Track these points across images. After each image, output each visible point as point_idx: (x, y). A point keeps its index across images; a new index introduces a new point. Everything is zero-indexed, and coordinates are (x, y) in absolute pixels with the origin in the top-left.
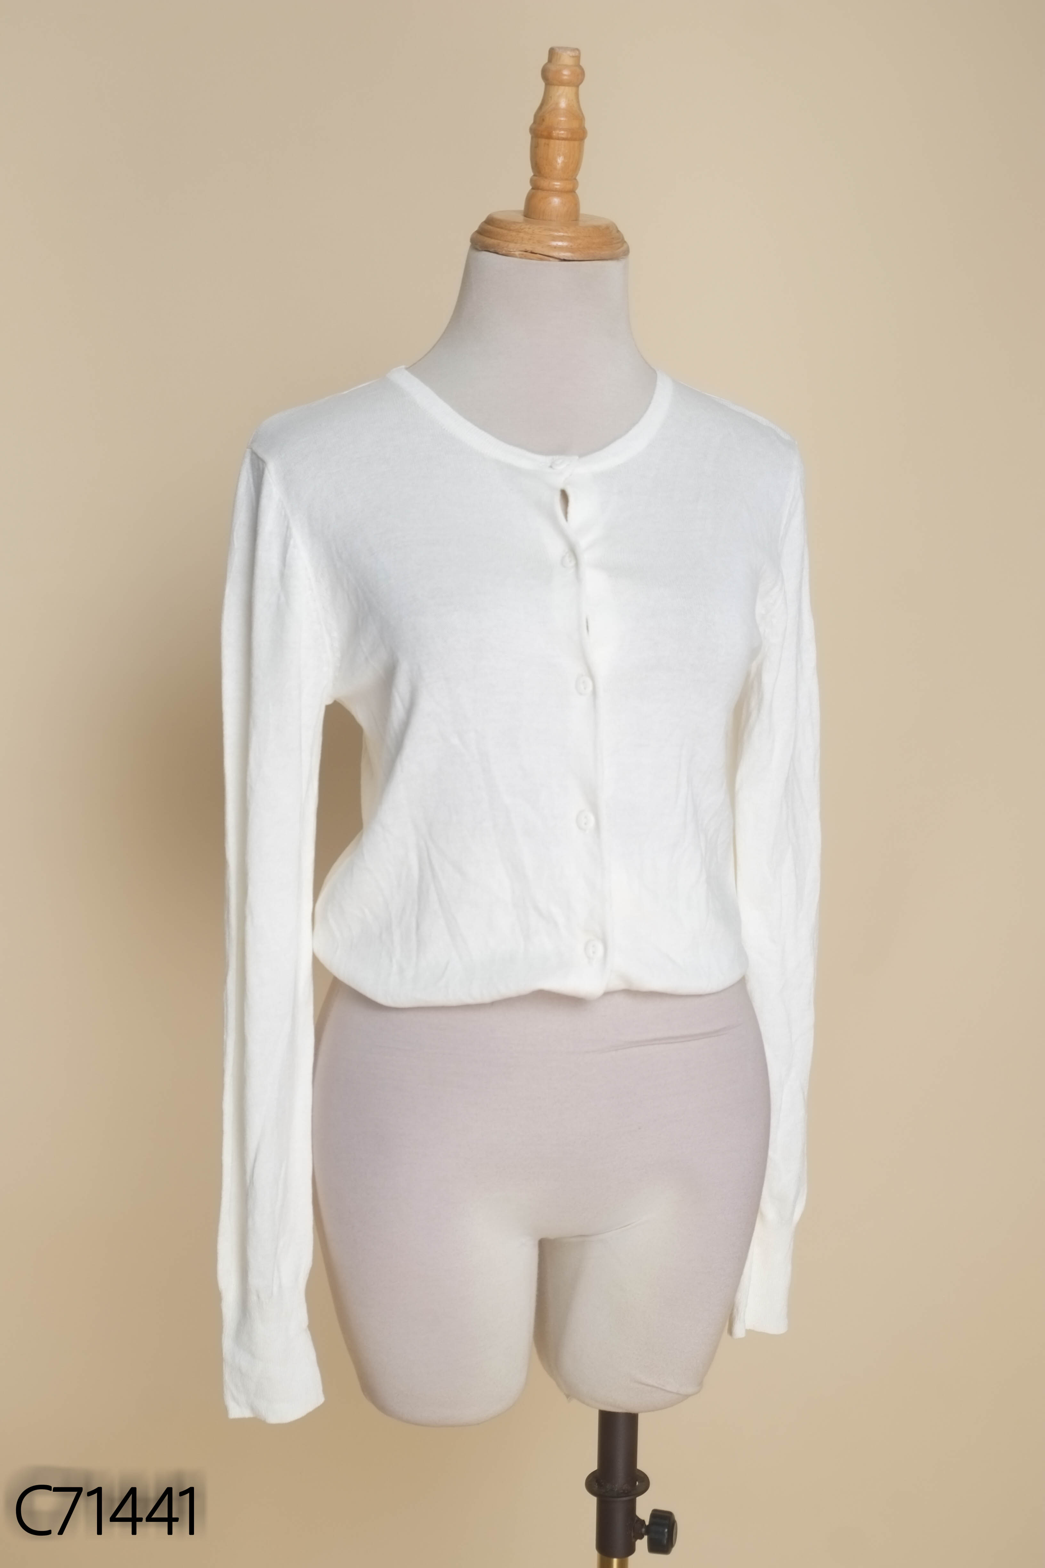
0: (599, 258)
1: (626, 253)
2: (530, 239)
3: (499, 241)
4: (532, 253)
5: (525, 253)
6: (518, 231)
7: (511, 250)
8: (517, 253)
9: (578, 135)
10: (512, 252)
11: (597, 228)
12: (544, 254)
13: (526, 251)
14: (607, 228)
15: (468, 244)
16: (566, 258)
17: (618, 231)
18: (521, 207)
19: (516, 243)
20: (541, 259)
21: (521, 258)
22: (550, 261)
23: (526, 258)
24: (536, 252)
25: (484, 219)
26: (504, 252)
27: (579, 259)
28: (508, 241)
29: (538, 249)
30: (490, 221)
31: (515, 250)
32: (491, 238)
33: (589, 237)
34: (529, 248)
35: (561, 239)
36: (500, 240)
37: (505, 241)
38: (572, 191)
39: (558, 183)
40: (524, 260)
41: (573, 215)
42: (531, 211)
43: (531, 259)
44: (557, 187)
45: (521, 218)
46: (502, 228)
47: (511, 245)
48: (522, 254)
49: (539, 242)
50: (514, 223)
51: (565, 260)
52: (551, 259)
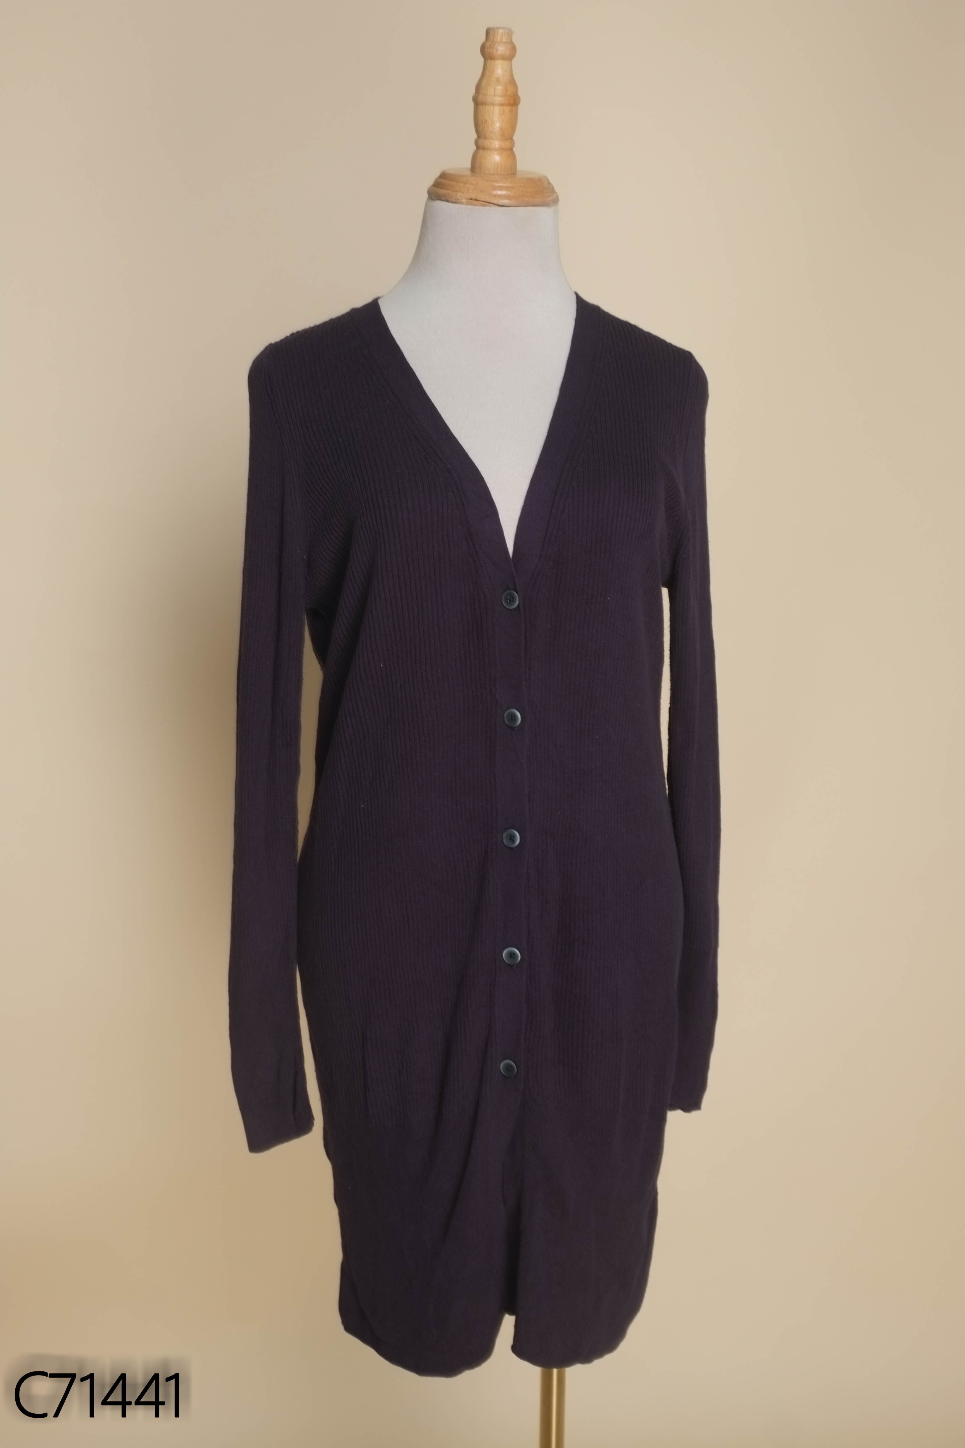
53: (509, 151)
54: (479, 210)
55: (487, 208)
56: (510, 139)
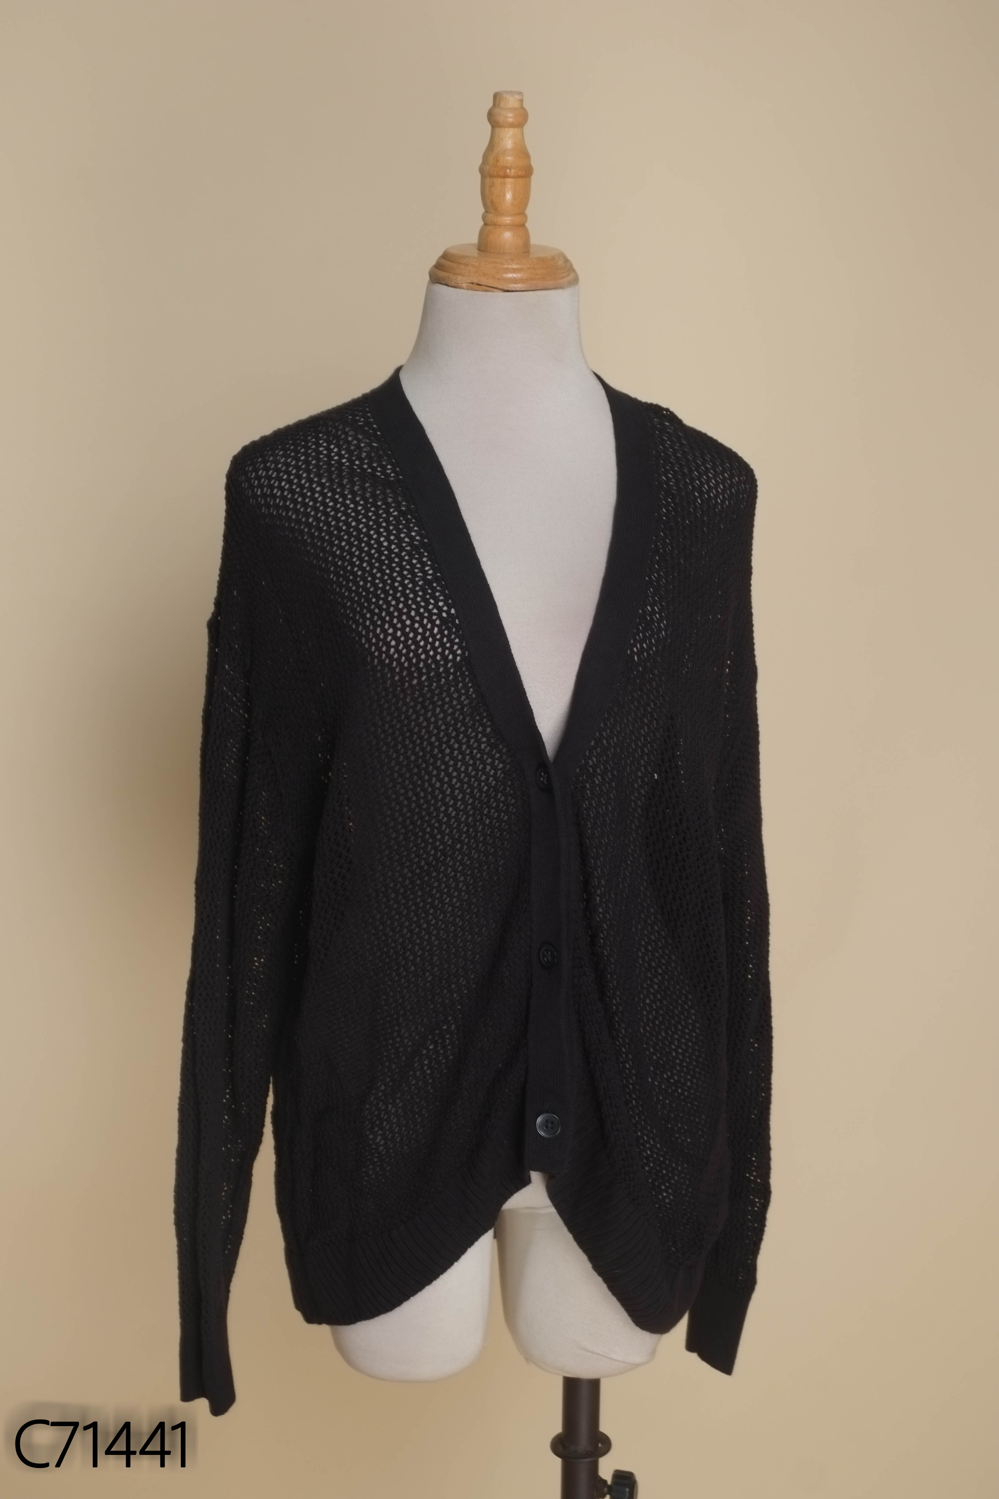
0: (542, 288)
1: (575, 281)
2: (476, 272)
3: (449, 274)
4: (477, 284)
5: (471, 285)
6: (467, 265)
7: (460, 282)
8: (464, 285)
9: (526, 173)
10: (460, 284)
11: (543, 260)
12: (489, 285)
13: (473, 283)
15: (427, 278)
16: (509, 289)
17: (567, 261)
18: (475, 241)
19: (464, 276)
20: (486, 291)
21: (468, 289)
22: (494, 291)
23: (472, 289)
24: (481, 284)
25: (441, 253)
26: (453, 284)
27: (522, 289)
28: (458, 274)
29: (484, 281)
30: (445, 256)
31: (462, 282)
32: (446, 271)
33: (533, 268)
34: (475, 281)
35: (514, 271)
36: (451, 273)
37: (455, 274)
38: (522, 226)
39: (508, 218)
40: (470, 292)
41: (525, 248)
42: (484, 246)
43: (477, 290)
44: (508, 222)
45: (475, 252)
46: (453, 262)
47: (459, 278)
48: (469, 286)
49: (484, 274)
50: (464, 257)
51: (508, 291)
52: (495, 290)
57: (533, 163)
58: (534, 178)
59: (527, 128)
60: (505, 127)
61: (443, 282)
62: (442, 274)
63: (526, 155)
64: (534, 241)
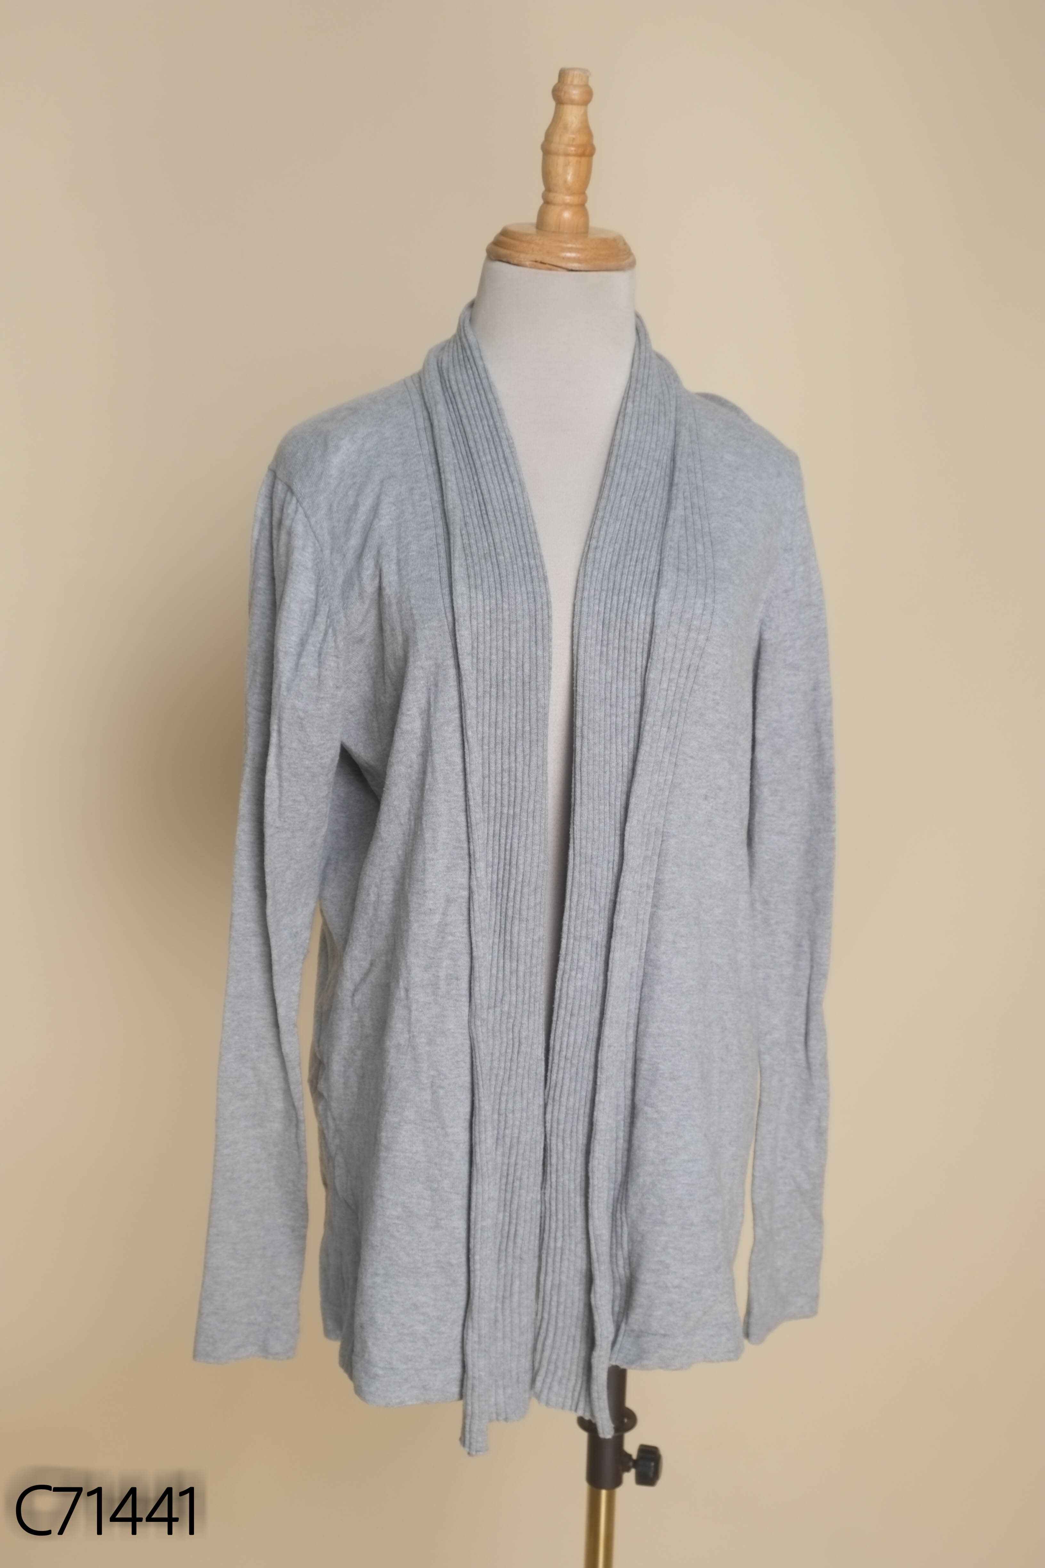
0: (605, 269)
1: (633, 264)
2: (540, 250)
3: (509, 251)
4: (541, 263)
6: (529, 242)
7: (522, 260)
8: (528, 263)
9: (587, 151)
10: (523, 262)
11: (605, 241)
12: (552, 264)
13: (536, 262)
14: (615, 240)
15: (484, 254)
16: (574, 269)
17: (625, 244)
18: (534, 219)
19: (526, 254)
20: (550, 270)
21: (531, 267)
22: (557, 271)
23: (535, 267)
24: (545, 262)
25: (498, 230)
26: (515, 262)
27: (587, 269)
28: (519, 252)
29: (547, 259)
30: (505, 233)
31: (526, 260)
32: (505, 248)
33: (597, 248)
34: (539, 259)
35: (571, 250)
36: (511, 250)
37: (517, 252)
39: (568, 198)
40: (533, 270)
41: (582, 230)
42: (543, 225)
43: (541, 269)
44: (567, 201)
45: (533, 230)
46: (514, 239)
47: (522, 256)
48: (532, 264)
49: (548, 253)
50: (527, 235)
51: (572, 270)
52: (559, 269)
53: (581, 207)
54: (543, 274)
55: (553, 272)
56: (583, 193)
57: (596, 142)
58: (595, 157)
59: (590, 106)
60: (567, 104)
61: (504, 260)
62: (502, 251)
63: (590, 135)
64: (594, 222)
